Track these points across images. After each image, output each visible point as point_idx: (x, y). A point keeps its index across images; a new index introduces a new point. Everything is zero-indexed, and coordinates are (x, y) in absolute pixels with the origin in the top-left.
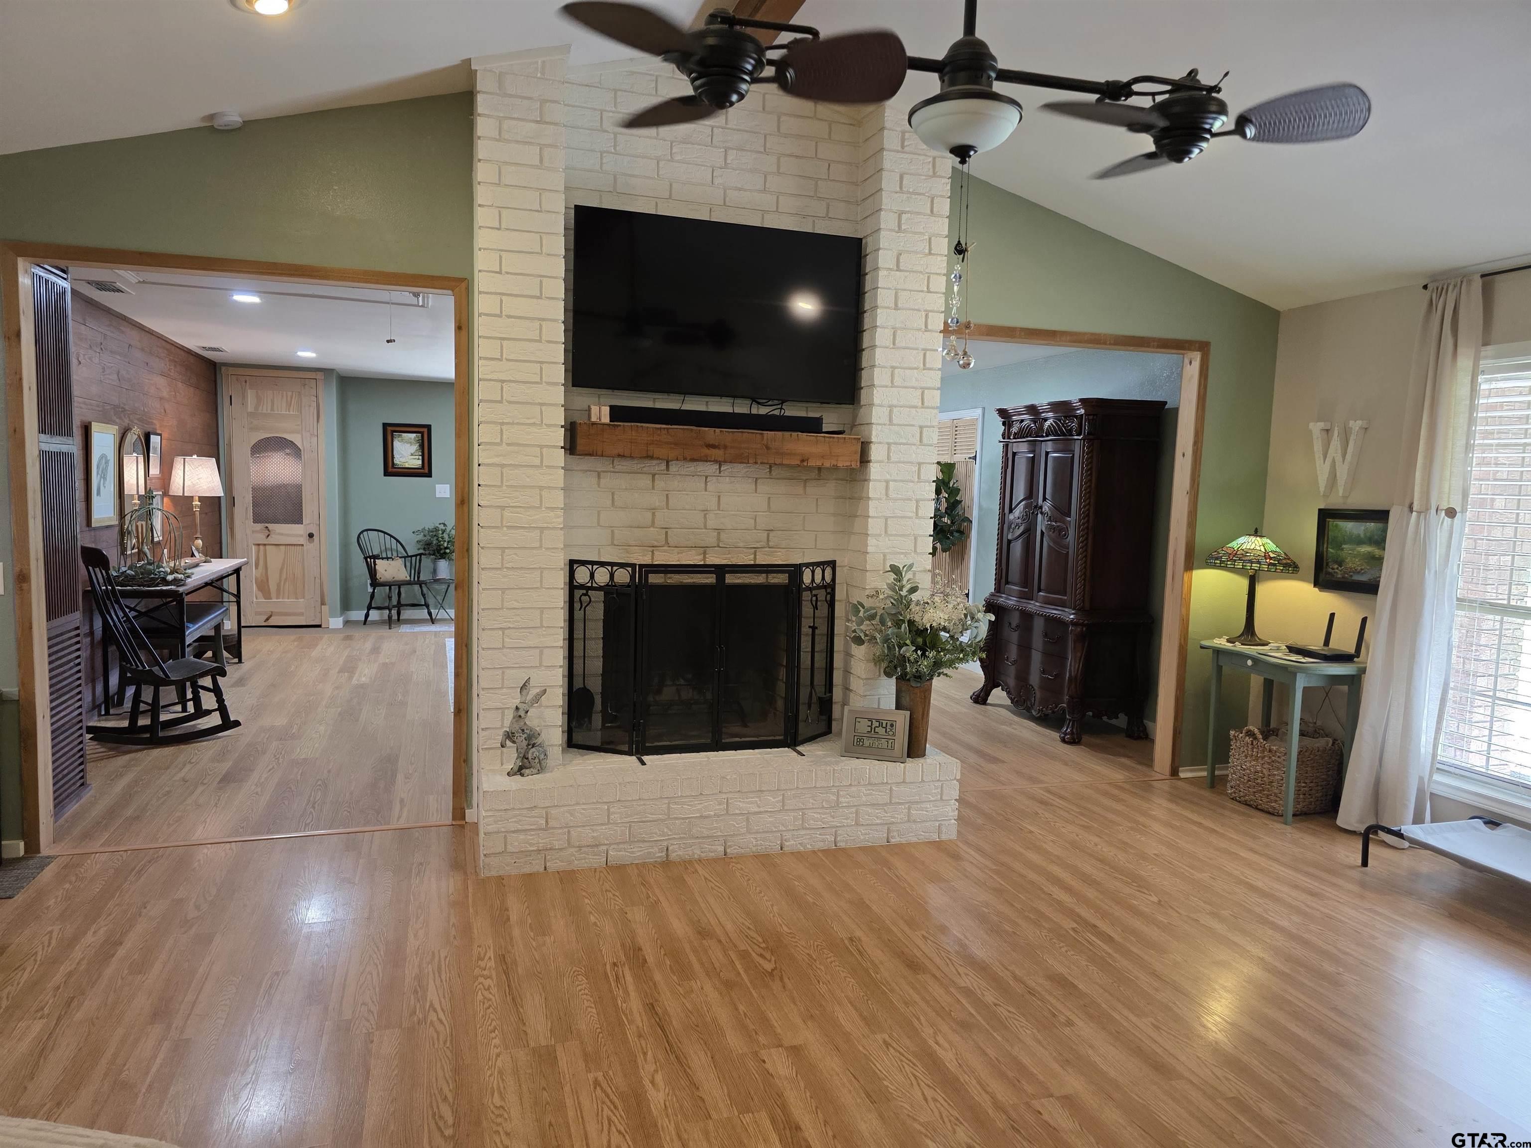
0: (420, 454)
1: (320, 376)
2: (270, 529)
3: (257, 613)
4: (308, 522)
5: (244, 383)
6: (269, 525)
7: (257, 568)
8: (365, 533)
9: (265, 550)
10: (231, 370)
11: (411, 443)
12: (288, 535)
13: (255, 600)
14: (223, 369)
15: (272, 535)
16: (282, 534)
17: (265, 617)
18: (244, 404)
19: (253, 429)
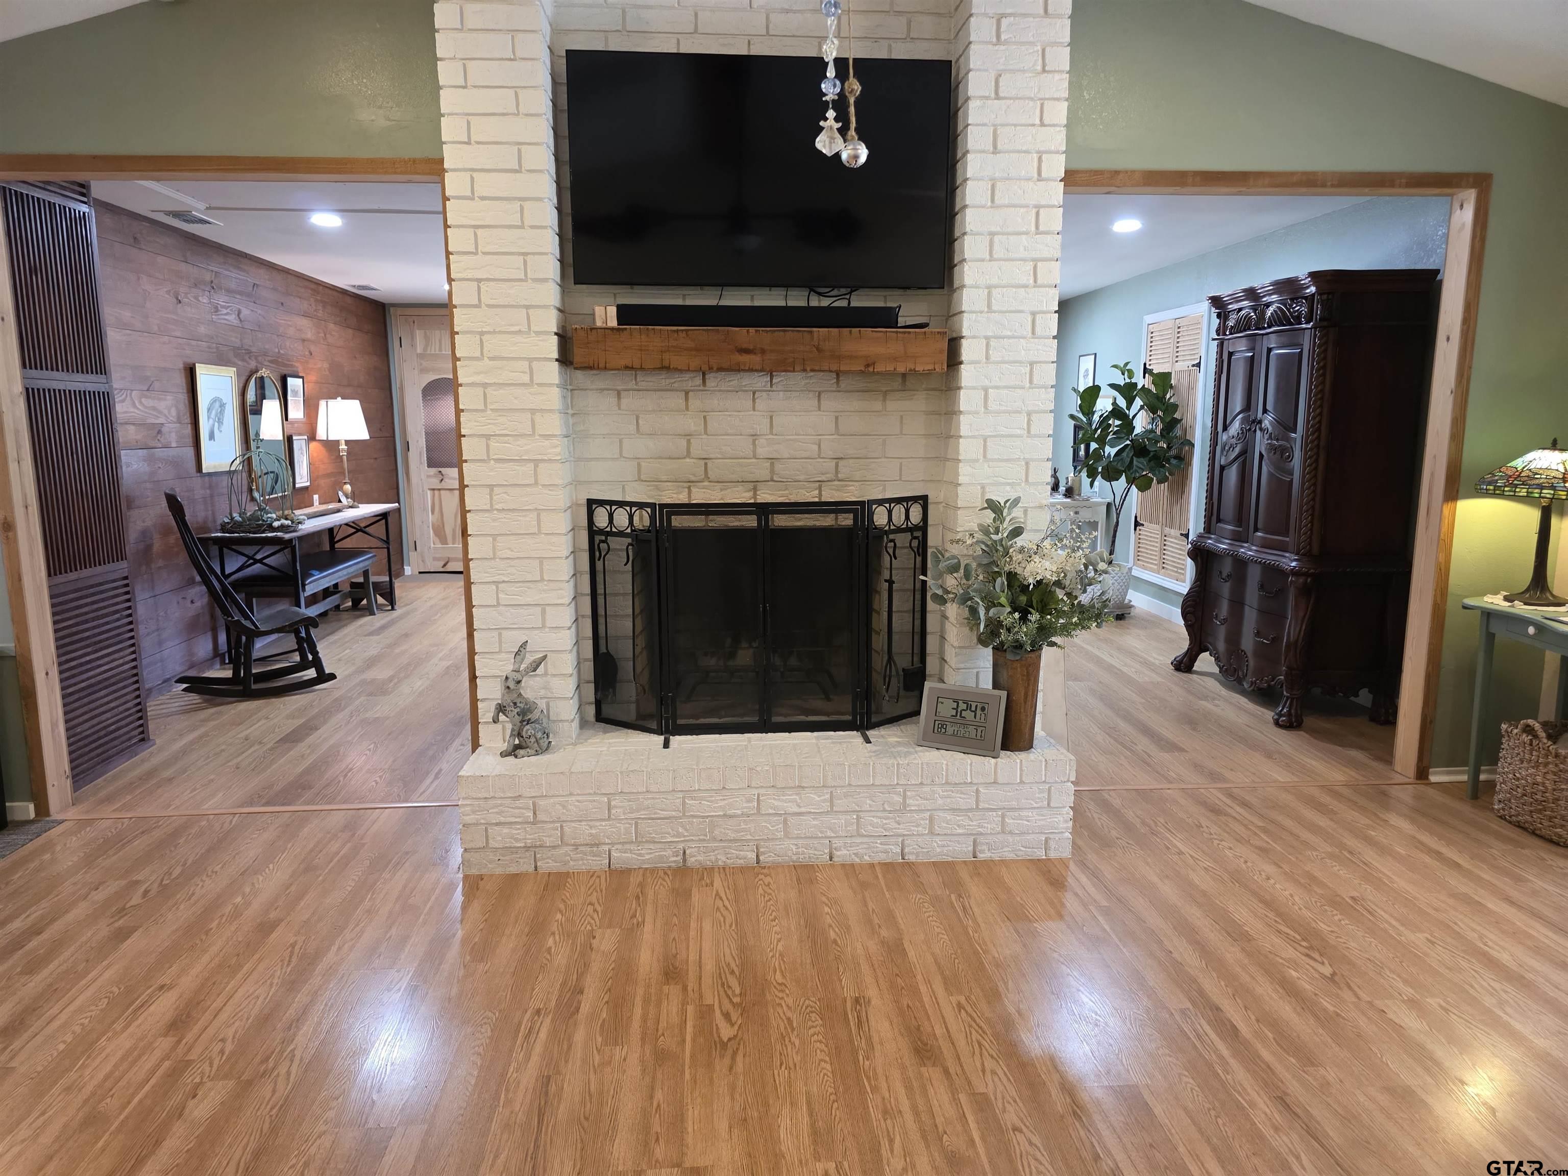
2: (443, 473)
3: (435, 559)
5: (412, 324)
6: (443, 470)
7: (433, 513)
9: (440, 496)
10: (400, 311)
13: (432, 545)
14: (392, 309)
15: (445, 480)
17: (442, 563)
18: (413, 346)
19: (423, 371)
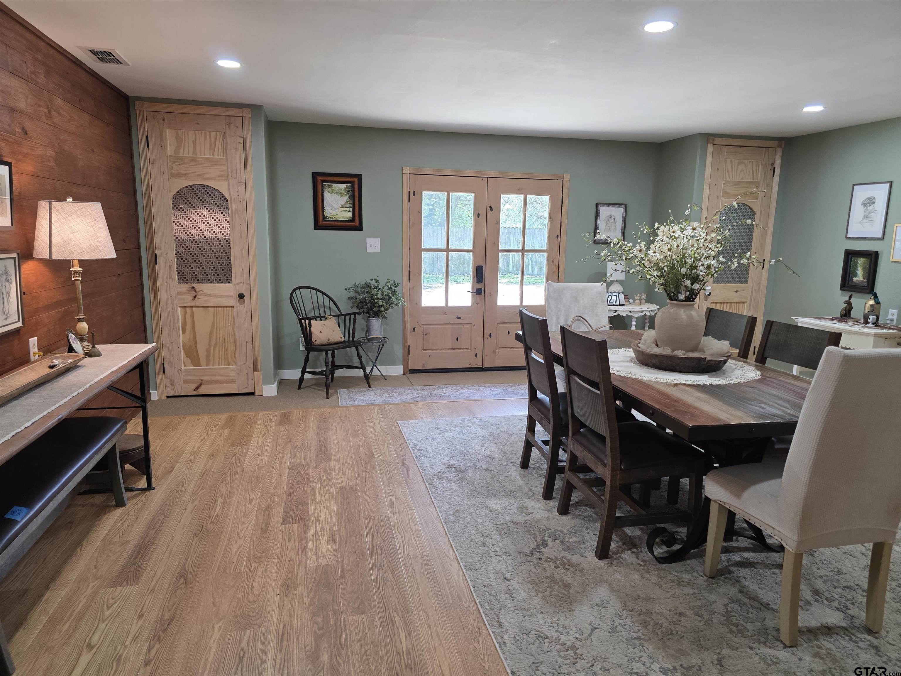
0: (351, 205)
1: (246, 113)
2: (197, 289)
3: (186, 382)
4: (238, 281)
5: (161, 121)
6: (196, 285)
7: (184, 332)
8: (298, 291)
9: (192, 314)
10: (147, 106)
11: (341, 194)
12: (216, 296)
13: (183, 367)
14: (137, 104)
15: (198, 297)
16: (210, 295)
17: (194, 386)
18: (162, 146)
19: (173, 175)
